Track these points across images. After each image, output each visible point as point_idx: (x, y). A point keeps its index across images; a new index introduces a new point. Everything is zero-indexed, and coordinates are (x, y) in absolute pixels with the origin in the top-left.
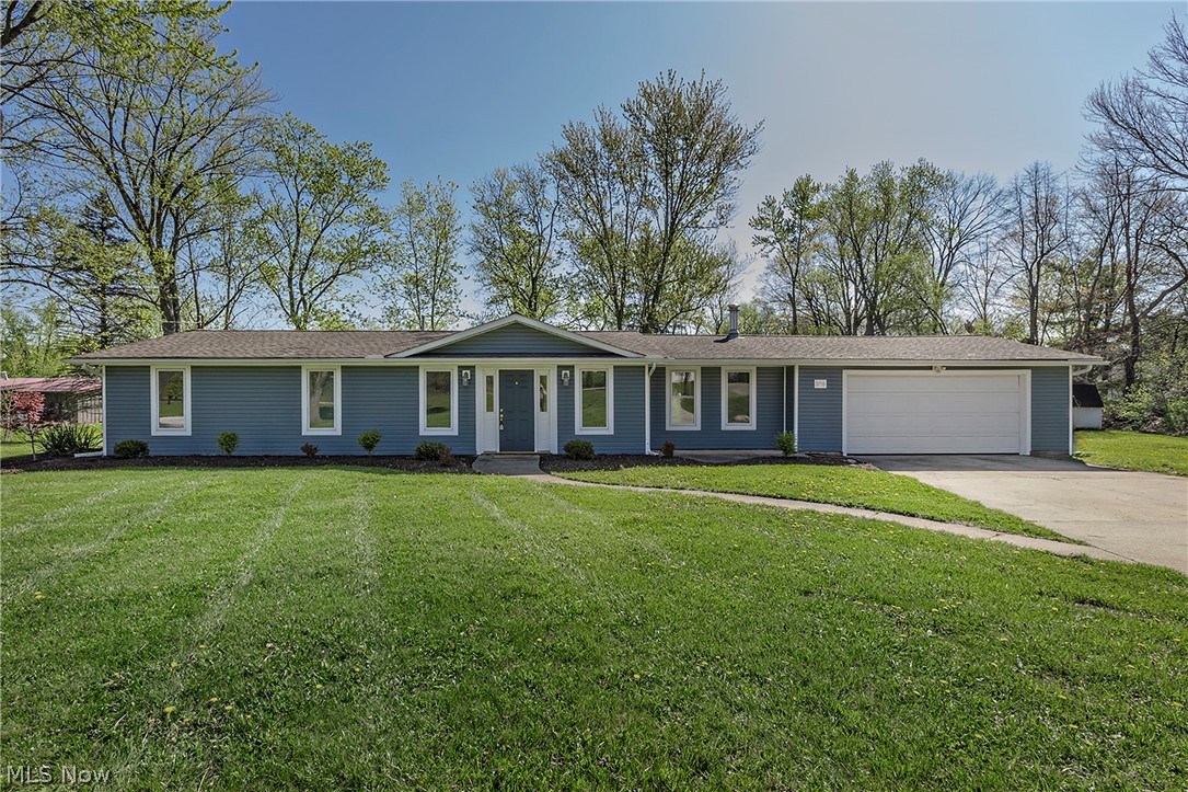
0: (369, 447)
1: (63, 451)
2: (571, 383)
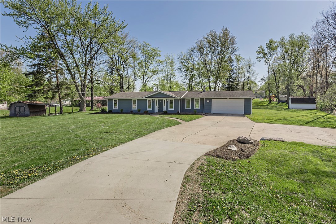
0: (139, 112)
1: (103, 112)
2: (168, 101)
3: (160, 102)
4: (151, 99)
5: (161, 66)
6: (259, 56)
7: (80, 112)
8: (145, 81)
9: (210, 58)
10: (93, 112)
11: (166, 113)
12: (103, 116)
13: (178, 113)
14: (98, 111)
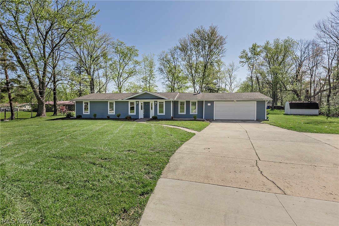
0: (119, 117)
1: (69, 117)
2: (157, 104)
3: (147, 105)
4: (134, 101)
5: (138, 68)
6: (242, 60)
7: (38, 117)
8: (120, 84)
9: (194, 58)
10: (56, 117)
11: (155, 119)
12: (69, 122)
13: (172, 119)
14: (63, 117)
